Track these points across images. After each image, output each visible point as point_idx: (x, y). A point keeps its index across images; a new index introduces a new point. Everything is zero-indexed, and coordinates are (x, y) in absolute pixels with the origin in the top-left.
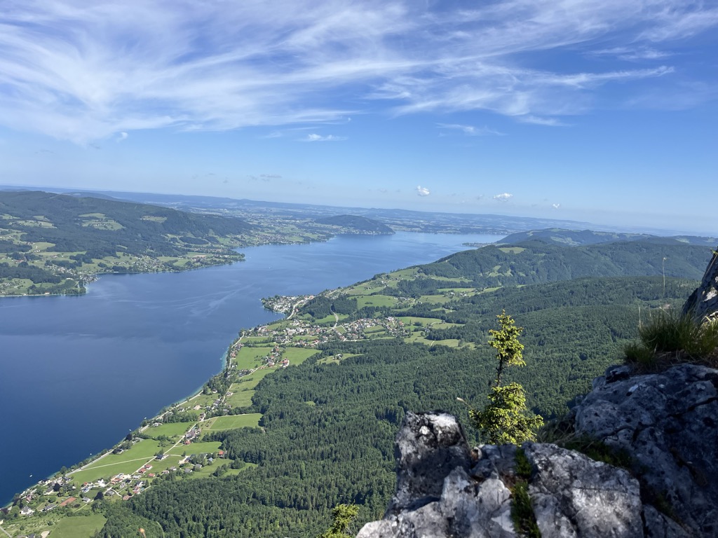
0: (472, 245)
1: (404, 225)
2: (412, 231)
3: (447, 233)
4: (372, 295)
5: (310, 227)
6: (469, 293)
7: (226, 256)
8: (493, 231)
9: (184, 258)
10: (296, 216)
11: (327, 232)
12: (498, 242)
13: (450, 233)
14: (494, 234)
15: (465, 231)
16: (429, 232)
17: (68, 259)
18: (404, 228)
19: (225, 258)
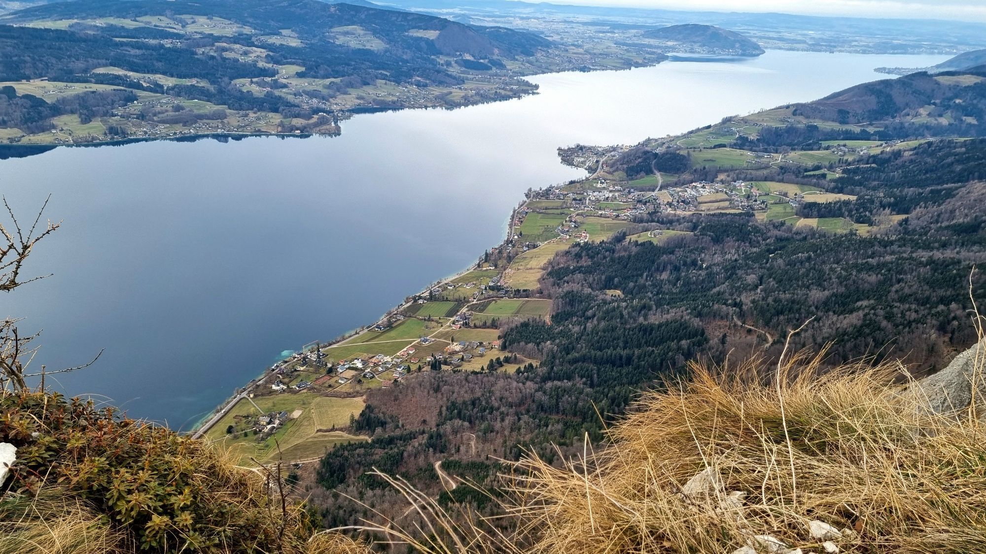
0: (890, 72)
1: (780, 39)
2: (793, 50)
3: (850, 52)
4: (715, 147)
5: (634, 45)
6: (872, 148)
7: (515, 87)
8: (932, 50)
9: (460, 88)
10: (615, 26)
11: (659, 51)
12: (938, 66)
13: (858, 52)
14: (933, 53)
15: (883, 48)
16: (820, 51)
17: (320, 88)
18: (781, 44)
19: (511, 90)
